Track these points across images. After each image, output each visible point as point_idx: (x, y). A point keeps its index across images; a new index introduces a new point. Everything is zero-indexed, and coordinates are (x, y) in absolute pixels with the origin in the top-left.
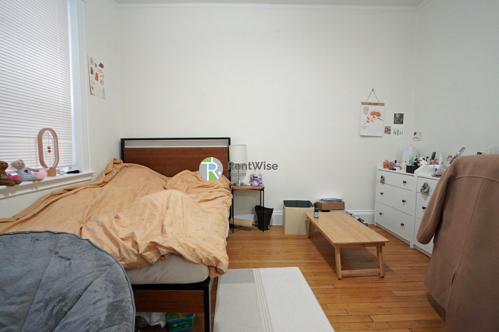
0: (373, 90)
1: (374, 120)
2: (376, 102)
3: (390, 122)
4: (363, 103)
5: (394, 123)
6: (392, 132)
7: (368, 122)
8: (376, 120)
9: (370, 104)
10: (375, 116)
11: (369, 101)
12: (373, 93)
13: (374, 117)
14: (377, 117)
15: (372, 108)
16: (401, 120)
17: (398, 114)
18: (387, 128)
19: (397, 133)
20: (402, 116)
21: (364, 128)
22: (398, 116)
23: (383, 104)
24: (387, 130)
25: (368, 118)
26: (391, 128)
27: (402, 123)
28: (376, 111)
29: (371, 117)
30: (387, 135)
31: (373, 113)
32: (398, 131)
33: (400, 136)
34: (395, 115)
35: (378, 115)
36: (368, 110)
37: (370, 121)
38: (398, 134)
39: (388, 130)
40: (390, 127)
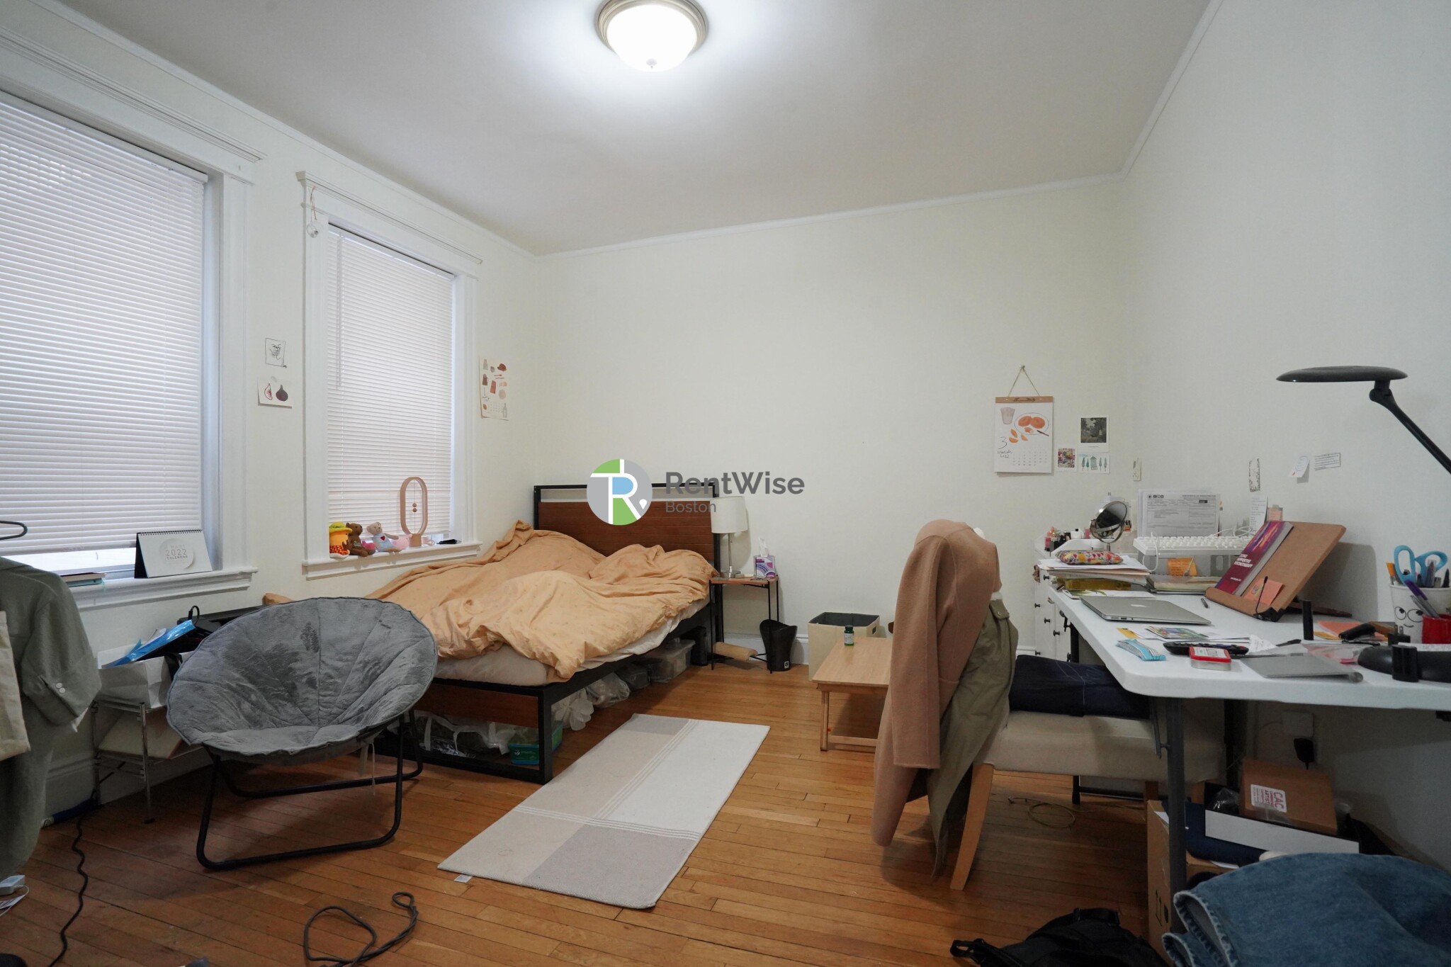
0: (1023, 367)
1: (1027, 435)
2: (1035, 395)
3: (1071, 438)
4: (999, 400)
5: (1083, 441)
6: (1078, 461)
7: (1013, 441)
8: (1034, 436)
9: (1017, 400)
10: (1030, 426)
11: (1014, 395)
12: (1023, 374)
13: (1028, 430)
14: (1035, 430)
15: (1023, 410)
16: (1101, 433)
17: (1092, 419)
18: (1064, 453)
19: (1091, 463)
20: (1101, 423)
21: (1005, 454)
22: (1091, 424)
23: (1049, 399)
24: (1063, 458)
25: (1014, 433)
26: (1076, 453)
27: (1103, 439)
28: (1033, 416)
29: (1021, 430)
30: (1065, 469)
31: (1025, 421)
32: (1093, 458)
33: (1100, 470)
34: (1083, 422)
35: (1039, 423)
36: (1012, 415)
37: (1019, 438)
38: (1094, 467)
39: (1066, 458)
40: (1071, 450)
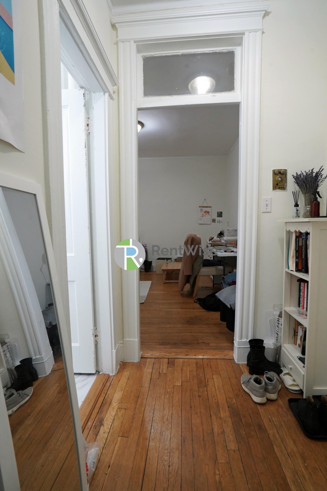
0: (205, 199)
1: (206, 215)
2: (208, 206)
3: (215, 216)
4: (200, 207)
5: (217, 217)
6: (216, 221)
7: (203, 216)
8: (207, 216)
9: (204, 207)
10: (206, 213)
11: (203, 206)
12: (205, 201)
13: (206, 214)
14: (207, 214)
15: (205, 209)
16: (221, 215)
17: (219, 212)
18: (214, 220)
19: (219, 222)
20: (221, 213)
21: (201, 219)
22: (219, 213)
23: (211, 207)
24: (213, 221)
25: (203, 215)
26: (216, 220)
27: (222, 217)
28: (207, 211)
29: (204, 214)
30: (213, 223)
31: (205, 212)
32: (219, 221)
33: (221, 223)
34: (218, 212)
35: (208, 212)
36: (203, 210)
37: (204, 216)
38: (220, 223)
39: (214, 221)
40: (215, 219)
